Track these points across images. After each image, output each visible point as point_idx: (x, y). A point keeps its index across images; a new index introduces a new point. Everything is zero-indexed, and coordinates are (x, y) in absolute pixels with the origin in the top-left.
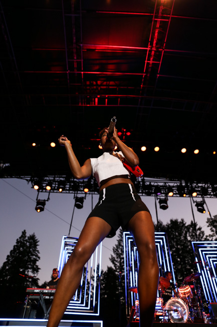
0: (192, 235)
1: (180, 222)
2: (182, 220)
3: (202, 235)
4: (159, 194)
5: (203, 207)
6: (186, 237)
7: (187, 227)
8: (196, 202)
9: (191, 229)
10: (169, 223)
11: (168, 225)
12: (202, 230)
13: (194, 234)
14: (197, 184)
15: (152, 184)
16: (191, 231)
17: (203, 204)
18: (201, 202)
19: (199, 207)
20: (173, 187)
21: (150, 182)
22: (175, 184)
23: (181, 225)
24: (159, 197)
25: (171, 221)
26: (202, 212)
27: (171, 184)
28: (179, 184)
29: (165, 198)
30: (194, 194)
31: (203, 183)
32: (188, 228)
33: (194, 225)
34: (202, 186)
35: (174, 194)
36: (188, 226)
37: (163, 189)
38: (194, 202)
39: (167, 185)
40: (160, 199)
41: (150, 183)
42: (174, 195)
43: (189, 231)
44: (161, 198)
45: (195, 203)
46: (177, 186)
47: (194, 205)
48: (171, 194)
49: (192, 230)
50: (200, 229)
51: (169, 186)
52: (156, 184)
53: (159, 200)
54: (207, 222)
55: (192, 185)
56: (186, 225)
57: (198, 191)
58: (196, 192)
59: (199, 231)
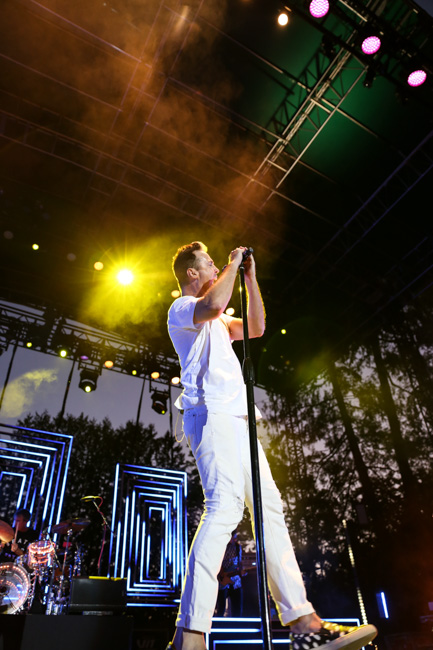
0: (161, 459)
1: (146, 430)
2: (151, 427)
3: (178, 460)
4: (85, 357)
5: (165, 403)
6: (148, 460)
7: (156, 441)
8: (155, 391)
9: (163, 446)
10: (125, 427)
11: (120, 432)
12: (182, 452)
13: (165, 457)
14: (166, 358)
15: (77, 334)
16: (161, 449)
17: (166, 398)
18: (165, 392)
19: (157, 402)
20: (118, 351)
21: (73, 330)
22: (123, 348)
23: (147, 435)
24: (84, 365)
26: (160, 413)
27: (116, 346)
28: (130, 349)
29: (96, 370)
30: (155, 375)
32: (158, 443)
33: (169, 439)
34: (174, 363)
35: (115, 365)
36: (158, 439)
38: (151, 390)
39: (107, 344)
40: (85, 368)
41: (72, 333)
42: (116, 369)
43: (157, 449)
44: (88, 367)
45: (153, 392)
46: (127, 351)
48: (109, 364)
49: (164, 449)
50: (179, 449)
51: (110, 347)
52: (83, 337)
53: (81, 370)
55: (155, 357)
56: (156, 437)
57: (165, 371)
58: (159, 371)
59: (175, 453)
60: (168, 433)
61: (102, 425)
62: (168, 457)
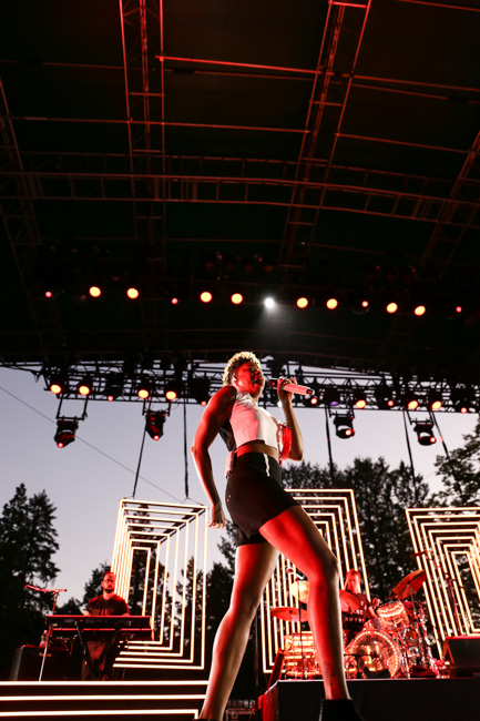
0: (402, 493)
1: (376, 465)
2: (381, 460)
3: (422, 492)
4: (334, 403)
5: (431, 433)
6: (387, 497)
7: (390, 475)
8: (416, 422)
9: (401, 479)
10: (353, 466)
11: (349, 472)
12: (424, 481)
13: (406, 490)
14: (419, 383)
15: (320, 381)
16: (399, 483)
17: (432, 426)
18: (428, 421)
19: (422, 434)
20: (367, 388)
21: (315, 378)
22: (371, 383)
23: (379, 470)
24: (333, 411)
25: (357, 462)
27: (363, 383)
28: (378, 382)
29: (348, 413)
30: (413, 405)
31: (431, 381)
32: (393, 477)
33: (406, 473)
34: (429, 387)
35: (367, 403)
36: (392, 473)
37: (343, 393)
38: (411, 422)
39: (353, 383)
40: (336, 415)
41: (315, 380)
42: (368, 407)
43: (395, 484)
44: (340, 412)
45: (414, 425)
46: (376, 386)
47: (411, 428)
48: (361, 404)
49: (403, 481)
50: (419, 479)
51: (357, 385)
52: (328, 382)
53: (333, 417)
54: (436, 465)
55: (407, 385)
56: (389, 471)
57: (421, 397)
58: (416, 398)
59: (417, 485)
60: (402, 464)
61: (328, 469)
62: (410, 491)
